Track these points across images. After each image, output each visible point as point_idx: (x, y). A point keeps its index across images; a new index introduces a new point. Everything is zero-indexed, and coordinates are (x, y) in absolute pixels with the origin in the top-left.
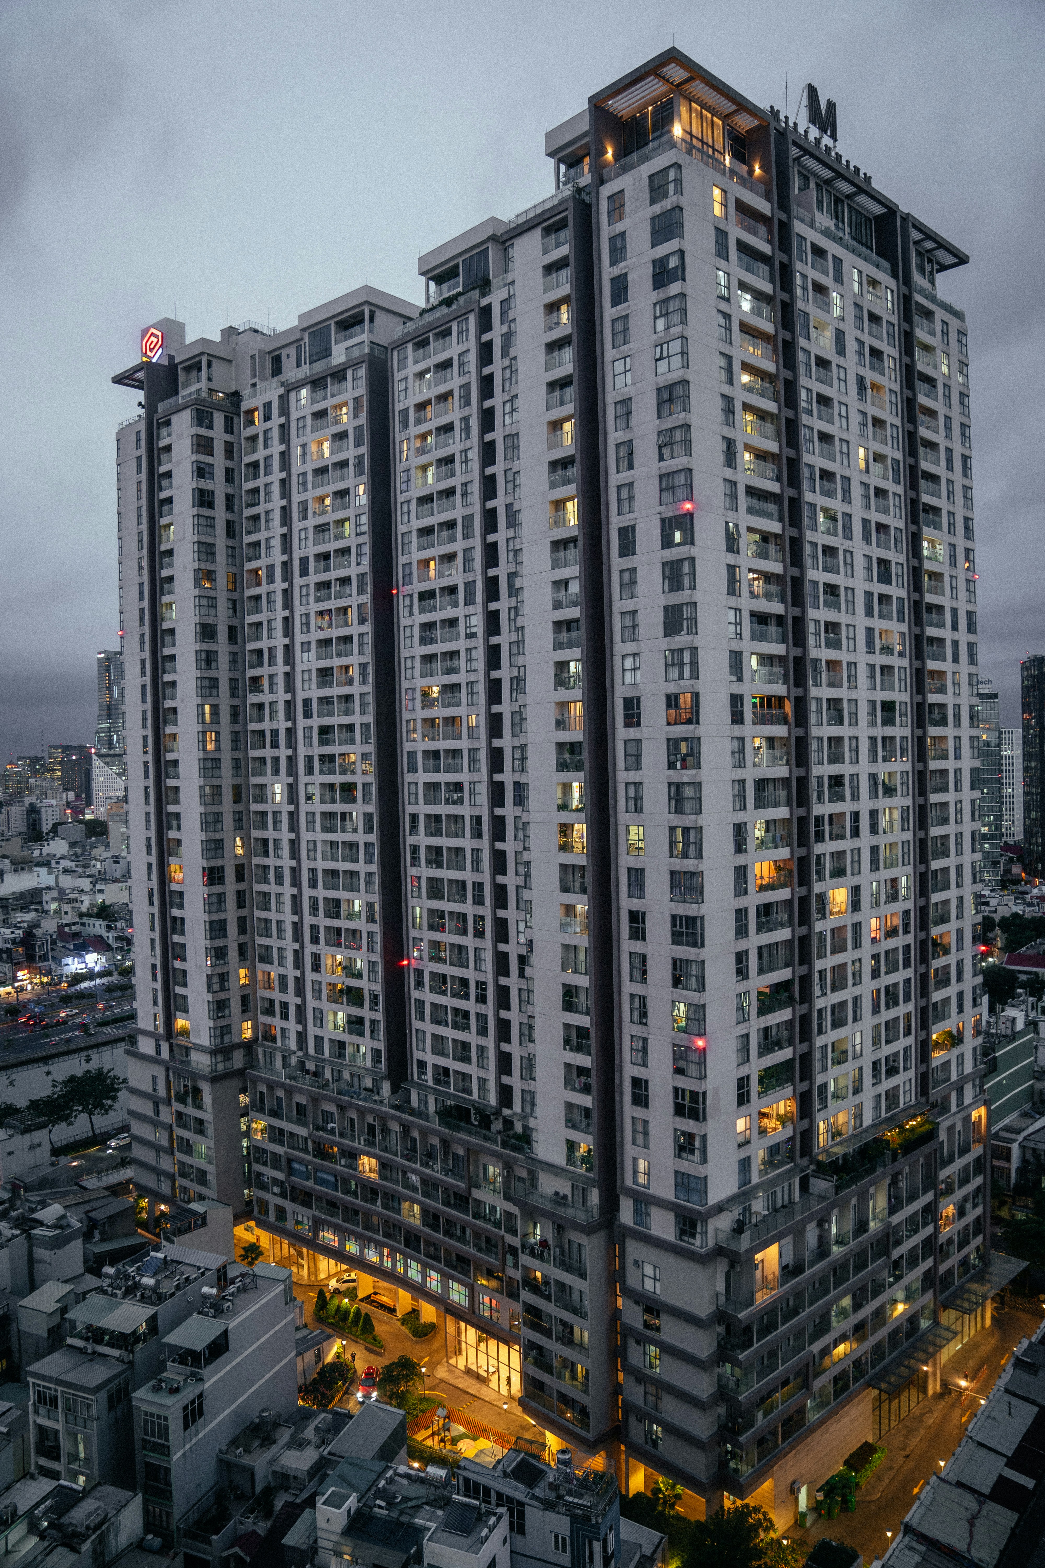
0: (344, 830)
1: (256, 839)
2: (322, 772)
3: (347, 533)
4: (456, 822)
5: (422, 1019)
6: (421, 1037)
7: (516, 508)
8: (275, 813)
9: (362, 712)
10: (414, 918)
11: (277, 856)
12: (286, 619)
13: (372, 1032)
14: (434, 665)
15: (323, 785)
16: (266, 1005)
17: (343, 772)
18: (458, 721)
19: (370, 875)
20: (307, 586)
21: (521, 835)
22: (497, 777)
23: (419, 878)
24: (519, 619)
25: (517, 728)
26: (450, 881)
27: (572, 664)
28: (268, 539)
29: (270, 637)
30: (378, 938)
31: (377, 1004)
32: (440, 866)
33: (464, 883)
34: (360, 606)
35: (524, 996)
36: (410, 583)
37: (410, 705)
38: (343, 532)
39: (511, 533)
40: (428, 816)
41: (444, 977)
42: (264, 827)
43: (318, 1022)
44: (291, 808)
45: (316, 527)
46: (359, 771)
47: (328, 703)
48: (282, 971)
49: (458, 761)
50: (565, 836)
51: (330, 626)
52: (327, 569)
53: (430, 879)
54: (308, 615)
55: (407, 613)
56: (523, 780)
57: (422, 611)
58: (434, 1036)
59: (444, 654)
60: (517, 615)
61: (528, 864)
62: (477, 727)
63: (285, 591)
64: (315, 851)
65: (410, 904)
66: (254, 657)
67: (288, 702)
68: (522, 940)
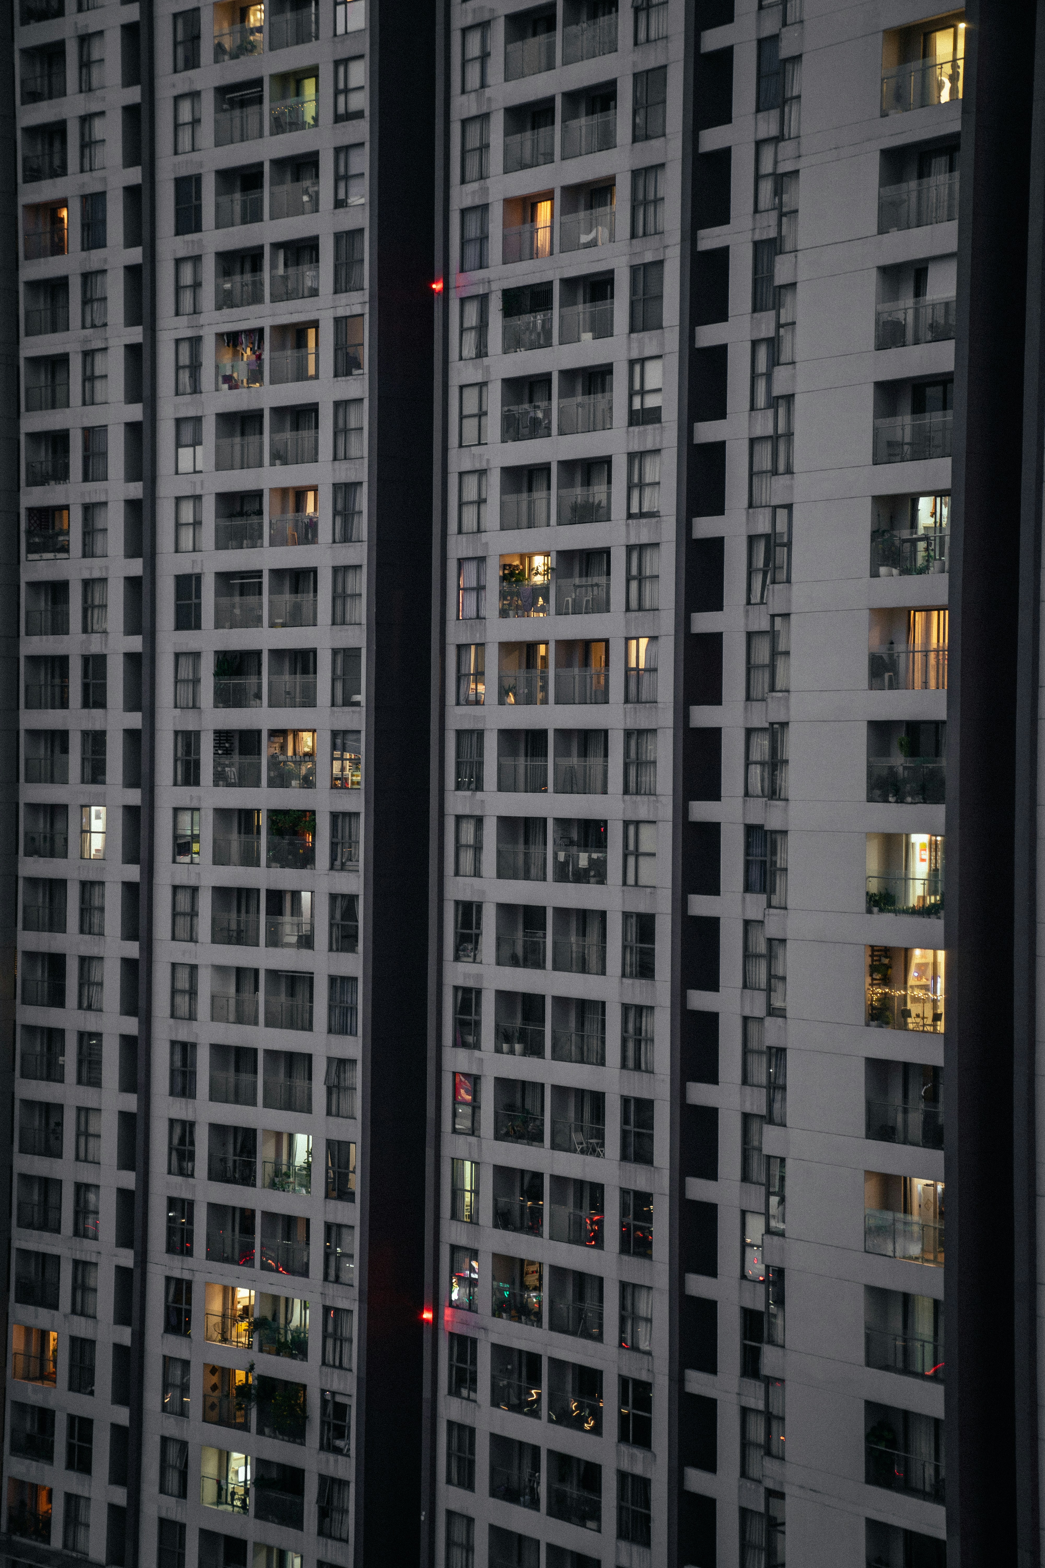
0: (274, 941)
1: (31, 956)
2: (220, 778)
3: (309, 110)
4: (583, 932)
5: (467, 1482)
6: (459, 1535)
7: (786, 50)
8: (87, 886)
9: (339, 619)
10: (457, 1192)
11: (87, 1005)
12: (133, 351)
13: (324, 1513)
14: (539, 495)
15: (222, 814)
16: (29, 1425)
17: (280, 780)
18: (598, 652)
19: (340, 1065)
20: (196, 259)
21: (761, 973)
22: (701, 811)
23: (475, 1080)
24: (780, 373)
25: (761, 679)
26: (560, 1091)
27: (925, 505)
28: (86, 120)
29: (88, 400)
30: (354, 1243)
31: (341, 1432)
32: (534, 1049)
33: (598, 1099)
34: (340, 322)
35: (757, 1432)
36: (482, 265)
37: (469, 602)
38: (297, 111)
39: (768, 127)
40: (506, 910)
41: (533, 1360)
42: (56, 924)
43: (173, 1479)
44: (133, 873)
45: (222, 91)
46: (323, 780)
47: (243, 591)
48: (82, 1328)
49: (595, 761)
50: (886, 981)
51: (256, 376)
52: (252, 215)
53: (503, 1084)
54: (195, 342)
55: (469, 350)
56: (773, 822)
57: (513, 343)
58: (498, 1534)
59: (568, 466)
60: (774, 361)
61: (778, 1054)
62: (652, 670)
63: (133, 272)
64: (192, 992)
65: (447, 1152)
66: (43, 454)
67: (133, 584)
68: (756, 1268)
